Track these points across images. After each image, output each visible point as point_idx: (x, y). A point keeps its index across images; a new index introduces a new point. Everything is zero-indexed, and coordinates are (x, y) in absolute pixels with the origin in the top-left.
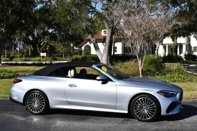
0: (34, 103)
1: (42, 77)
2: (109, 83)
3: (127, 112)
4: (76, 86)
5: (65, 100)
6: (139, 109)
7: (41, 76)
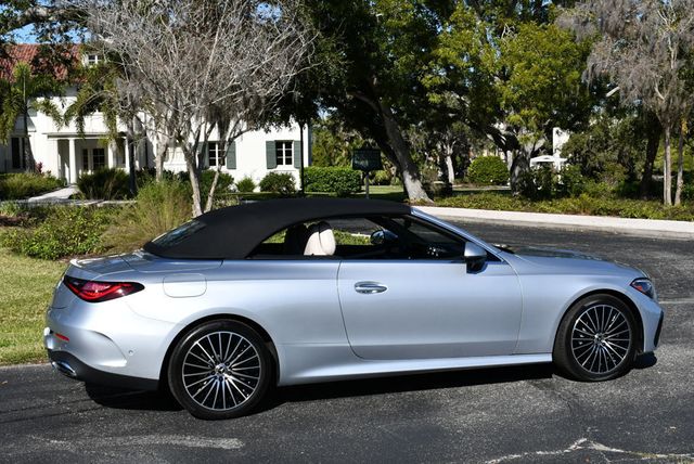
0: (213, 373)
1: (225, 263)
2: (491, 267)
3: (549, 358)
4: (386, 289)
5: (342, 343)
6: (584, 342)
7: (222, 259)
